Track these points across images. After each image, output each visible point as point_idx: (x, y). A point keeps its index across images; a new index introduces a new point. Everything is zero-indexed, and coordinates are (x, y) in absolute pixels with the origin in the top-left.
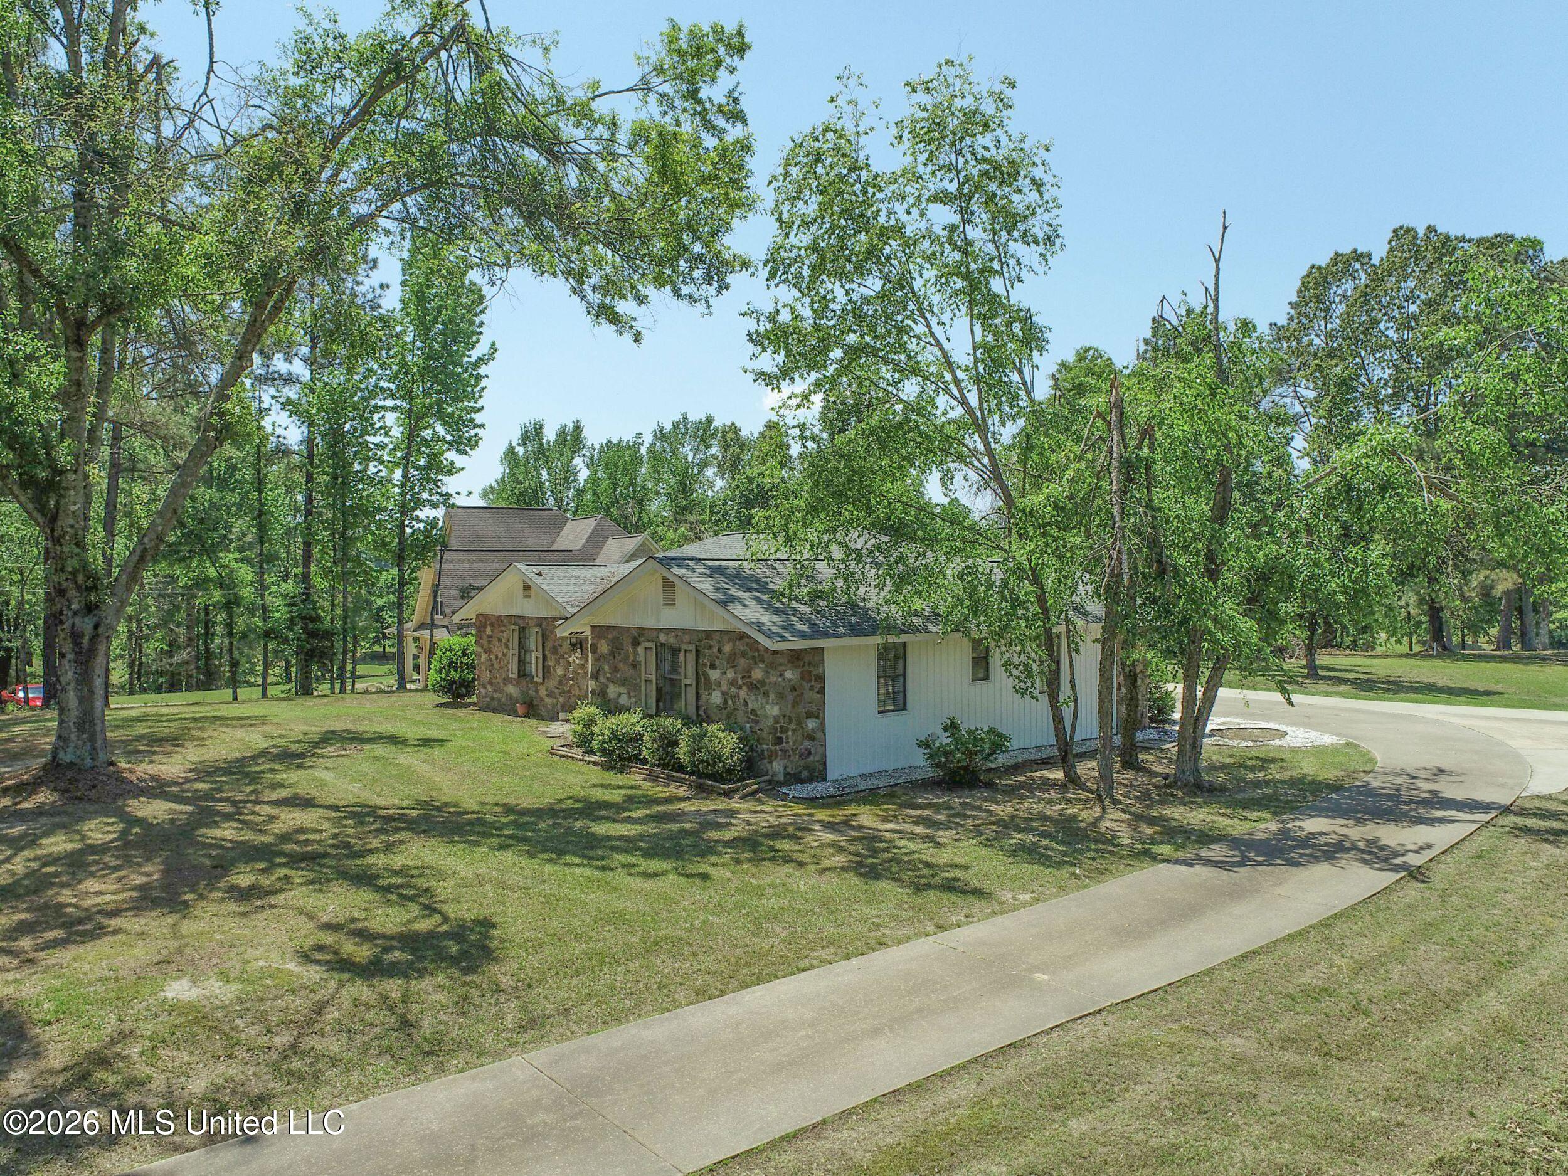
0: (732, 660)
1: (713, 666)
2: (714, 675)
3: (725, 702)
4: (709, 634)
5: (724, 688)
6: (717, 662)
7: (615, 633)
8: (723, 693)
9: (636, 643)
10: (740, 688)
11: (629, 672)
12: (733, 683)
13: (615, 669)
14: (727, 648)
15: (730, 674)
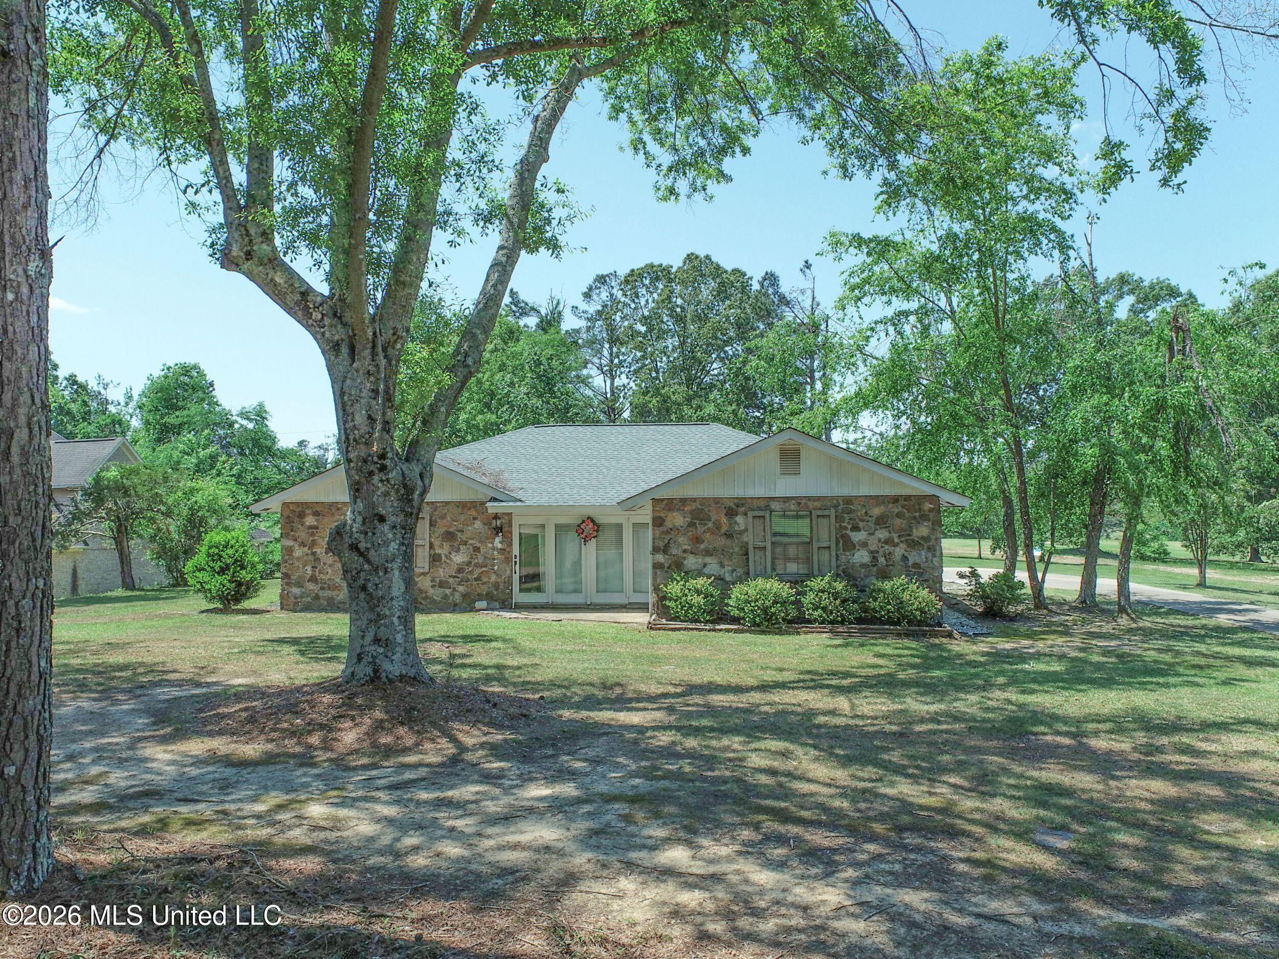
0: (881, 521)
1: (856, 529)
2: (857, 537)
3: (875, 559)
4: (848, 500)
5: (873, 547)
6: (861, 524)
7: (694, 506)
8: (872, 552)
9: (731, 513)
10: (896, 545)
11: (720, 542)
12: (888, 541)
13: (697, 540)
14: (876, 511)
15: (882, 534)
